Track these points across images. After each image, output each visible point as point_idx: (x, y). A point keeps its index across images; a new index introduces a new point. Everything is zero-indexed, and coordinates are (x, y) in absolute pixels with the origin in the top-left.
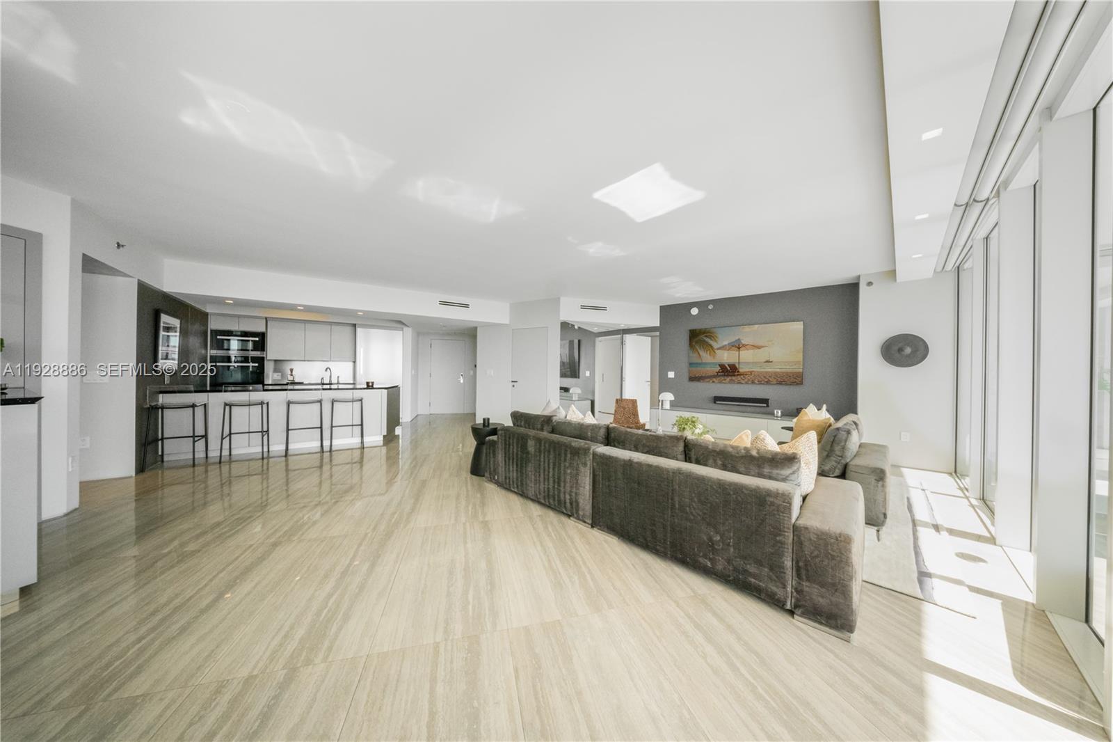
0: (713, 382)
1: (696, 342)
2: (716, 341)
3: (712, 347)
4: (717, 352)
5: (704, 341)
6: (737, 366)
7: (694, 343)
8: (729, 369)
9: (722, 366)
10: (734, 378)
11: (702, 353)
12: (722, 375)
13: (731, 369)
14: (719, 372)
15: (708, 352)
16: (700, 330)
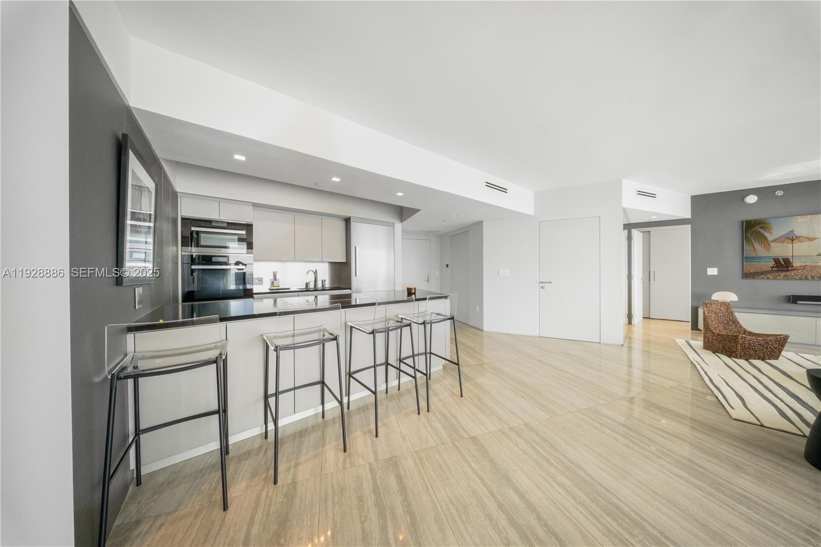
0: (768, 278)
1: (752, 234)
2: (770, 233)
3: (766, 239)
4: (773, 244)
5: (759, 232)
6: (791, 260)
7: (749, 235)
8: (783, 263)
9: (777, 260)
10: (788, 274)
11: (757, 246)
12: (777, 270)
13: (785, 264)
14: (773, 267)
15: (763, 244)
16: (755, 221)
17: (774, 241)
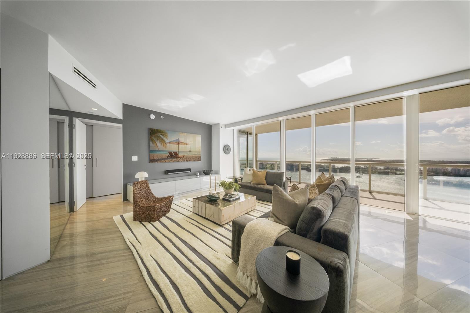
0: (165, 162)
1: (155, 137)
2: (167, 138)
3: (164, 141)
4: (168, 144)
5: (160, 137)
6: (178, 153)
7: (153, 137)
8: (174, 154)
9: (170, 153)
10: (176, 159)
11: (159, 144)
12: (170, 158)
13: (175, 154)
14: (168, 156)
15: (162, 144)
16: (157, 130)
17: (169, 143)
